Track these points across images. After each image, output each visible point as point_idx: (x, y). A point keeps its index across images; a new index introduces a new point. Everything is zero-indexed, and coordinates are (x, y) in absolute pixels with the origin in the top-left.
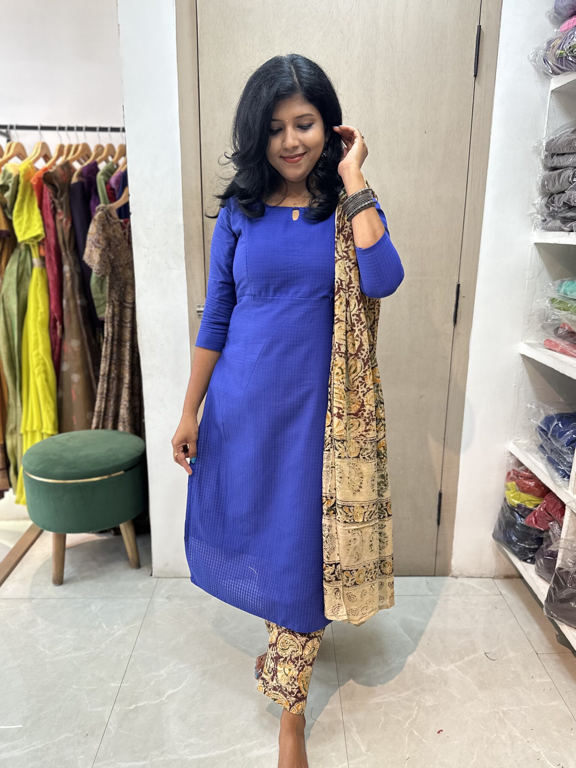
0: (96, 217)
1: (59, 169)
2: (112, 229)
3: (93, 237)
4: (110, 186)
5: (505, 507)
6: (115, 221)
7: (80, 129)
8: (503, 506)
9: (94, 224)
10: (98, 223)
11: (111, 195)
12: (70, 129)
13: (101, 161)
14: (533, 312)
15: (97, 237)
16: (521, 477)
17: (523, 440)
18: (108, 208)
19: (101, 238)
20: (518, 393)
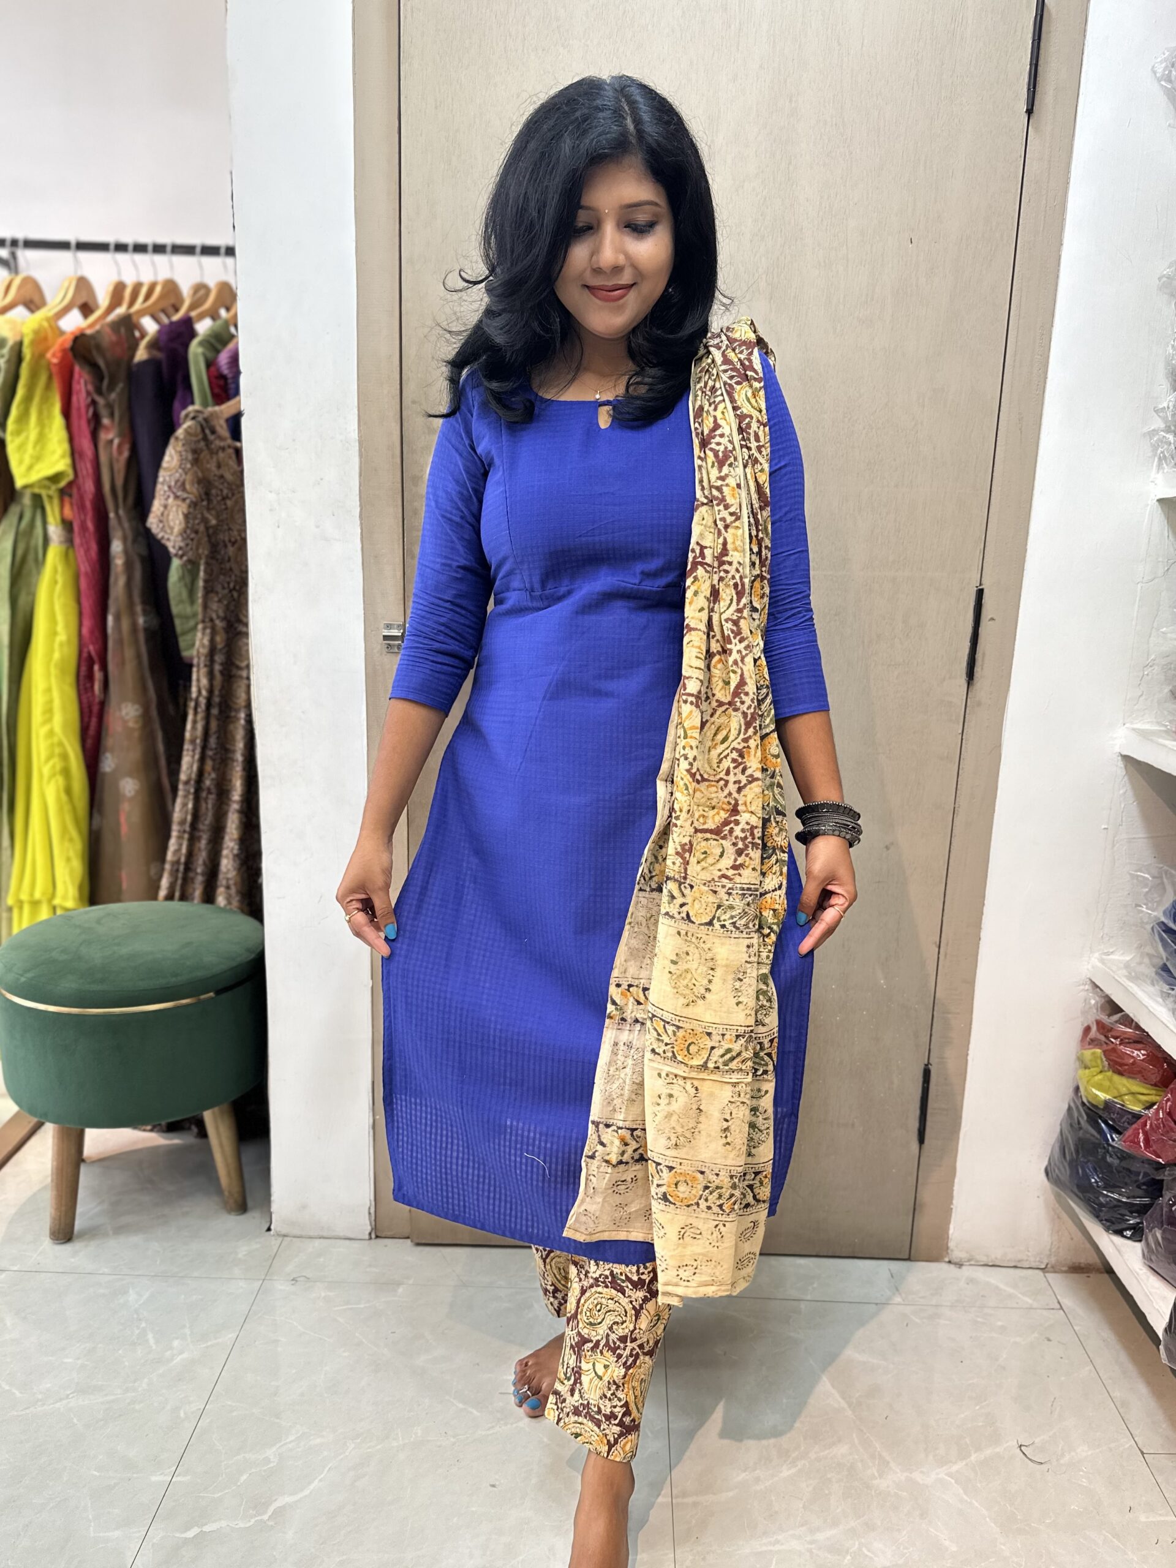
0: (180, 432)
1: (108, 330)
2: (215, 459)
3: (170, 476)
4: (218, 369)
5: (1077, 1107)
6: (222, 444)
7: (159, 249)
8: (1072, 1105)
9: (174, 448)
10: (183, 445)
11: (217, 390)
12: (140, 248)
13: (201, 317)
14: (1153, 657)
15: (181, 475)
16: (1116, 1038)
17: (1123, 954)
18: (206, 415)
19: (189, 477)
20: (1114, 846)
